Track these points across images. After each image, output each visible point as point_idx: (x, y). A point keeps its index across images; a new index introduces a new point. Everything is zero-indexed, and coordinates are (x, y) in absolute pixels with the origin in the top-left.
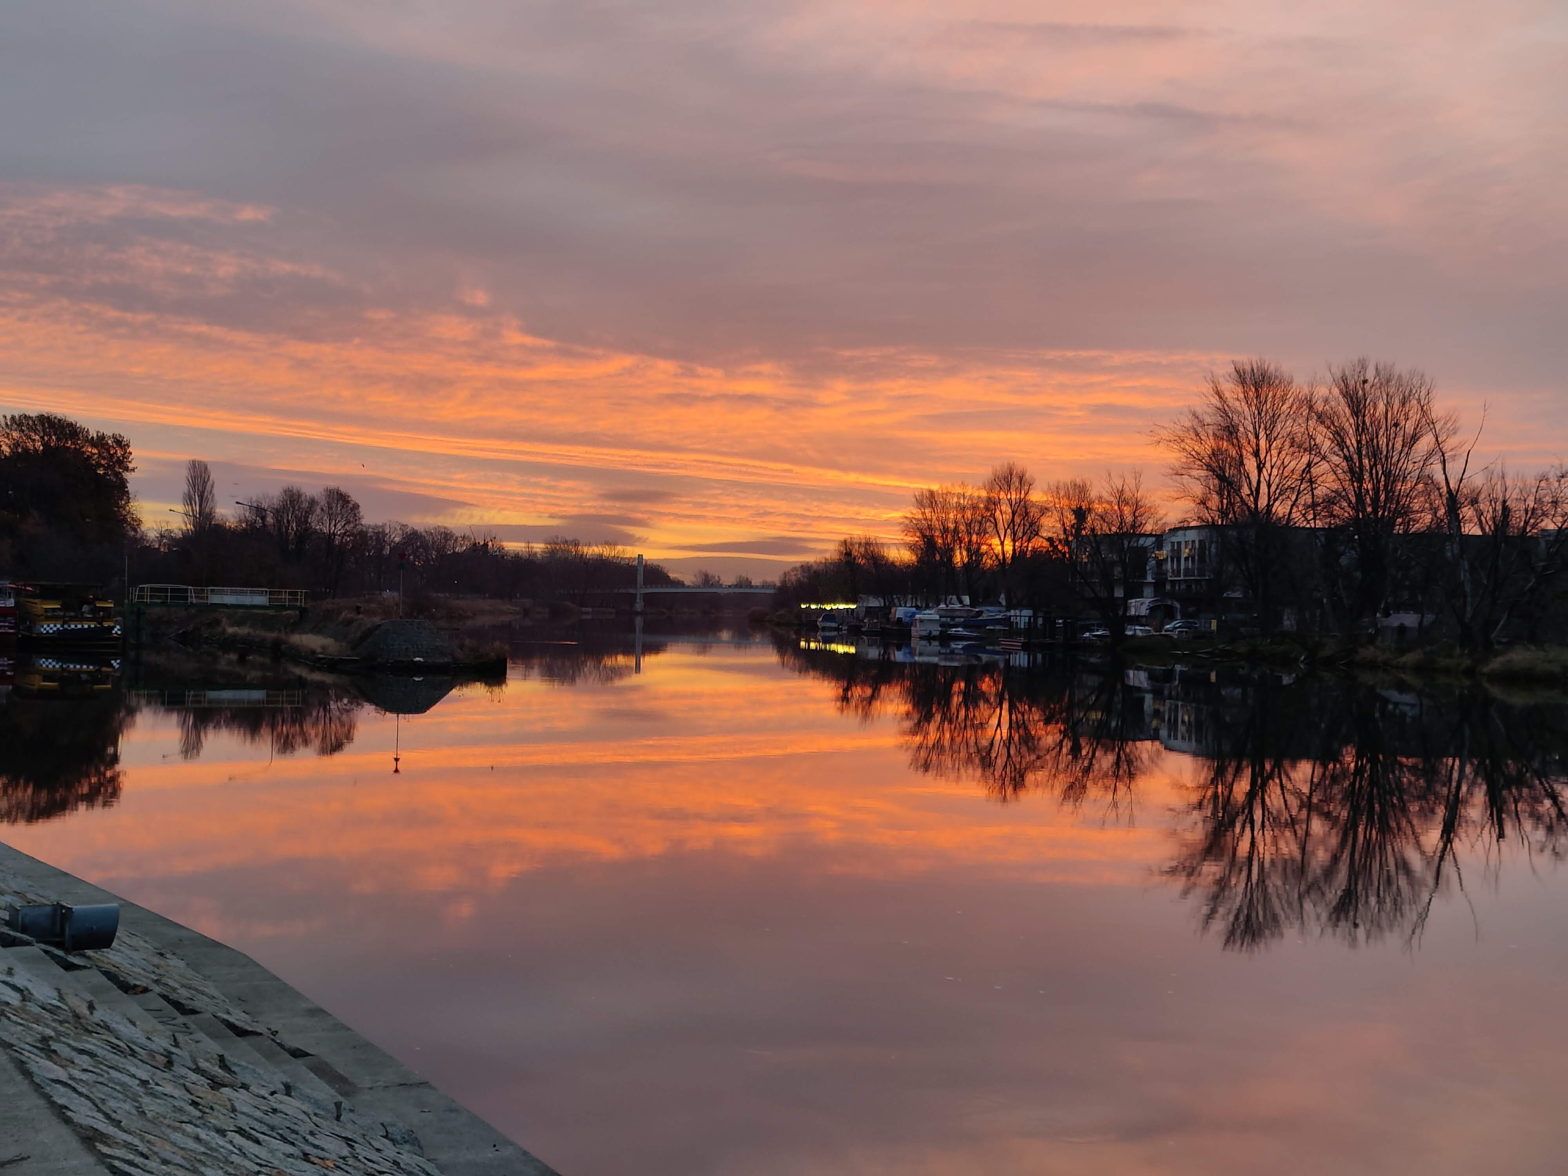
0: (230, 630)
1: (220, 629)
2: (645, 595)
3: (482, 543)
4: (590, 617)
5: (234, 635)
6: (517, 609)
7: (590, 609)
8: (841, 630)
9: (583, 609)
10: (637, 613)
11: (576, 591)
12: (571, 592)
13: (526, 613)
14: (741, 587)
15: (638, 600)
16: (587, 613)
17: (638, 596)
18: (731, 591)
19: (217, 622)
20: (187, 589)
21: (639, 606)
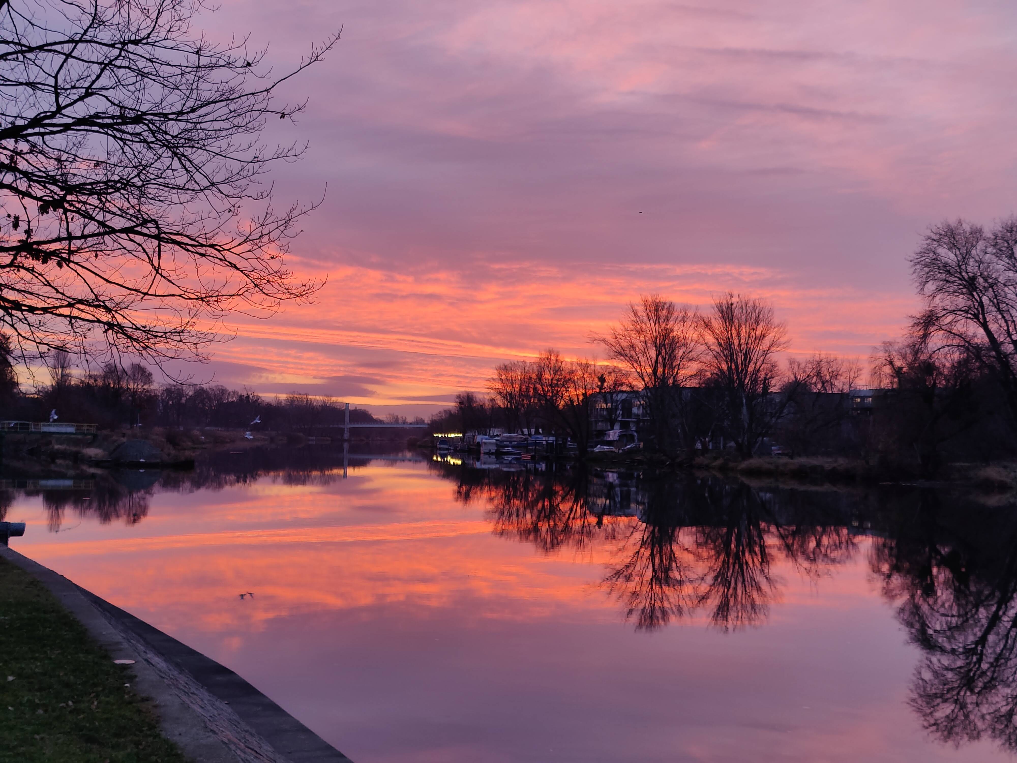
0: (57, 447)
1: (51, 446)
2: (351, 430)
3: (246, 395)
4: (314, 443)
5: (58, 450)
6: (267, 437)
7: (314, 438)
8: (450, 449)
9: (310, 438)
10: (346, 441)
11: (306, 427)
12: (303, 427)
13: (272, 440)
14: (417, 424)
15: (346, 432)
16: (312, 440)
17: (346, 429)
18: (412, 426)
19: (50, 443)
20: (28, 424)
21: (346, 436)
